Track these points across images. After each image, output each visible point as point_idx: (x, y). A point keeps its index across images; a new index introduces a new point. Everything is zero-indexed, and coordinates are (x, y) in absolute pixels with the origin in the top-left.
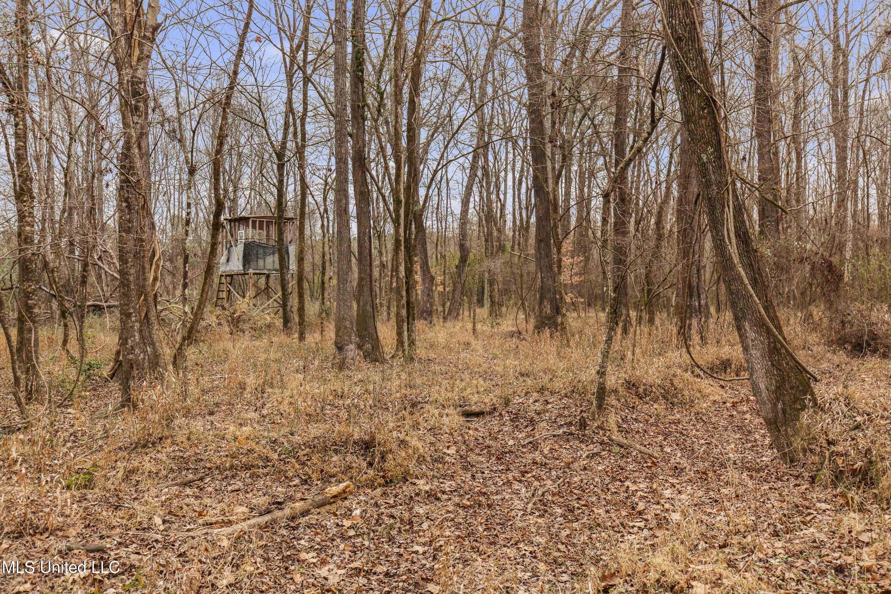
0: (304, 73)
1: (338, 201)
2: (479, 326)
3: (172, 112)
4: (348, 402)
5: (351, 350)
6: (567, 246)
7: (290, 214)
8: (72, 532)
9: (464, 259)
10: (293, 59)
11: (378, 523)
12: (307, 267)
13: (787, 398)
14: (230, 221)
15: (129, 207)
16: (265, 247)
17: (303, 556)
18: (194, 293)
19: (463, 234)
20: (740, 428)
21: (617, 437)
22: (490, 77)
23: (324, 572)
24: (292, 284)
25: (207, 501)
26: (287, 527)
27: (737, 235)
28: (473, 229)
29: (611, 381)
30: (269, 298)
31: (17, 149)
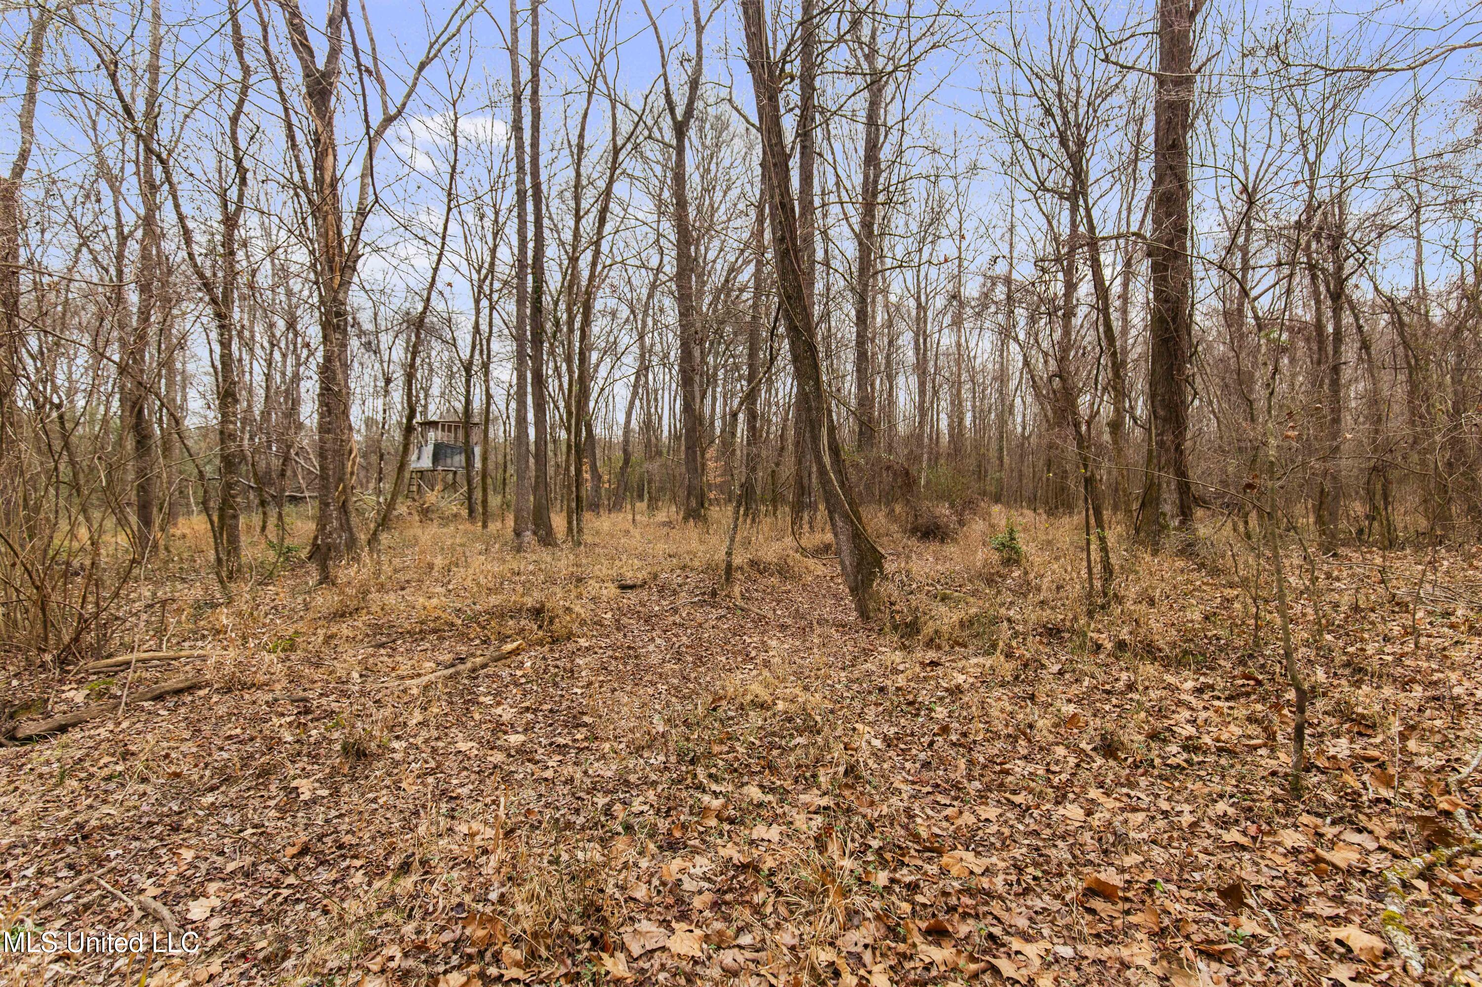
0: (490, 300)
1: (518, 411)
2: (638, 517)
3: (368, 326)
4: (523, 578)
5: (528, 536)
6: (711, 453)
7: (476, 420)
8: (278, 686)
9: (627, 461)
10: (480, 287)
11: (545, 672)
12: (491, 466)
13: (864, 571)
14: (421, 424)
15: (329, 411)
16: (453, 448)
17: (482, 699)
18: (387, 486)
19: (626, 441)
20: (835, 596)
21: (740, 603)
22: (651, 312)
23: (499, 711)
24: (477, 480)
25: (400, 659)
26: (468, 678)
27: (830, 448)
28: (635, 437)
29: (737, 561)
30: (456, 491)
31: (222, 356)
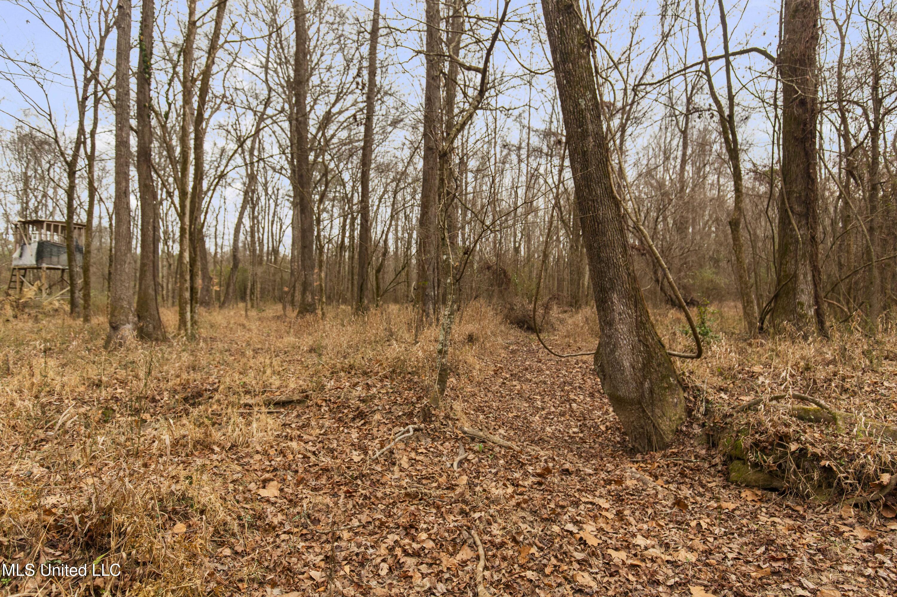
5: (129, 329)
9: (236, 266)
13: (654, 376)
14: (24, 223)
16: (59, 247)
19: (236, 248)
30: (63, 288)
